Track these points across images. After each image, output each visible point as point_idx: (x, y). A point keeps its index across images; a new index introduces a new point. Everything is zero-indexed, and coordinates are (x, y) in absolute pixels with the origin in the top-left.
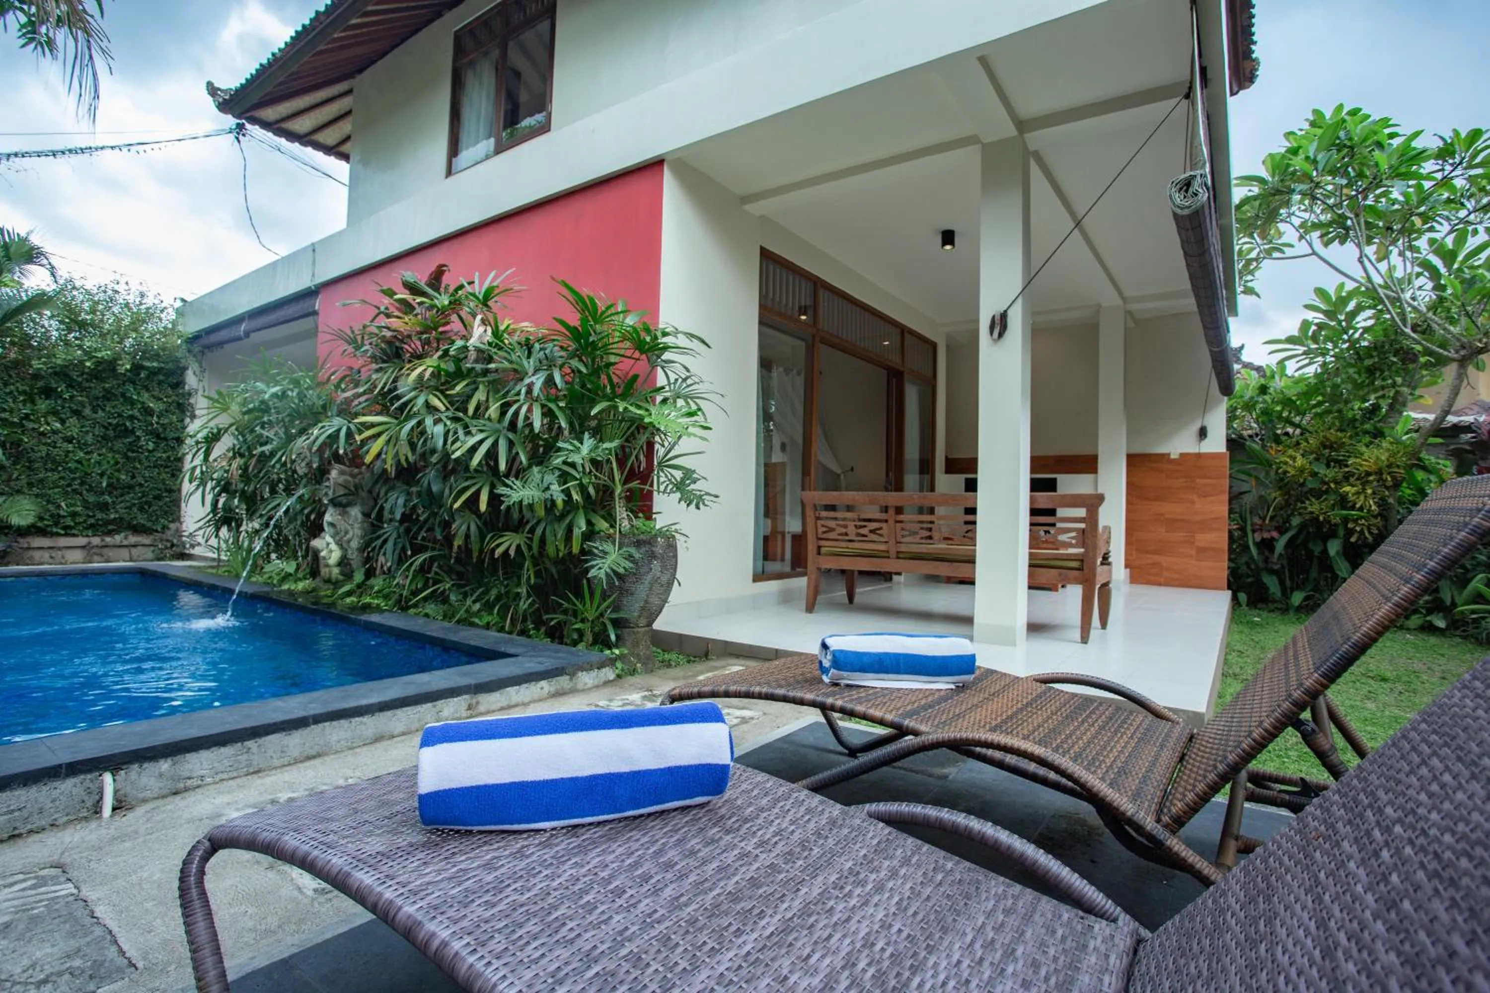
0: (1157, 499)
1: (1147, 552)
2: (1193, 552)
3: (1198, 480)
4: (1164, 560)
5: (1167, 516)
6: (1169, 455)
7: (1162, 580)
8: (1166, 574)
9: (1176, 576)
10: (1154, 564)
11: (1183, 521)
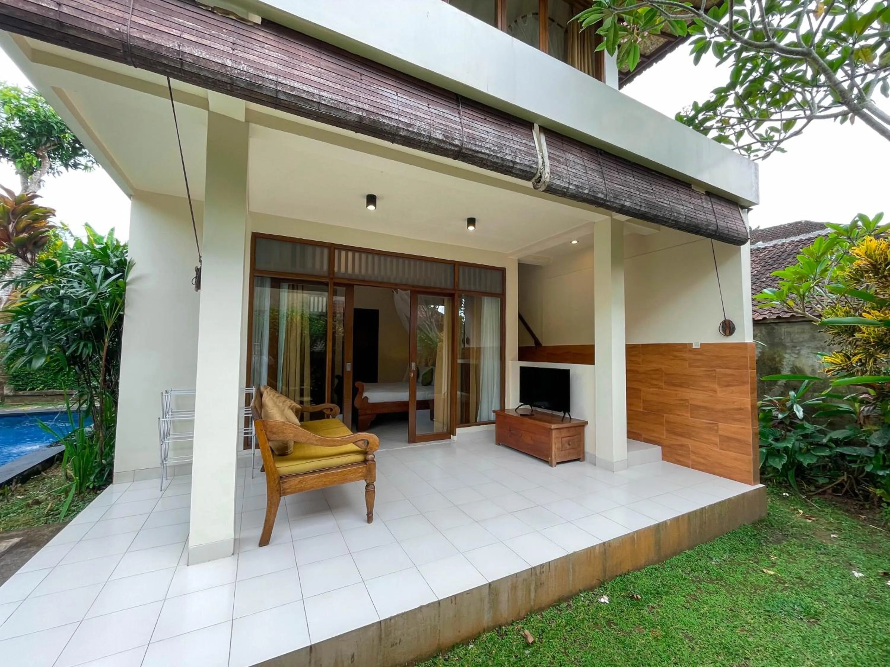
0: (681, 386)
1: (675, 434)
2: (717, 440)
3: (718, 370)
4: (689, 443)
5: (691, 402)
6: (691, 345)
7: (690, 463)
8: (693, 457)
9: (702, 461)
10: (682, 446)
11: (706, 408)
